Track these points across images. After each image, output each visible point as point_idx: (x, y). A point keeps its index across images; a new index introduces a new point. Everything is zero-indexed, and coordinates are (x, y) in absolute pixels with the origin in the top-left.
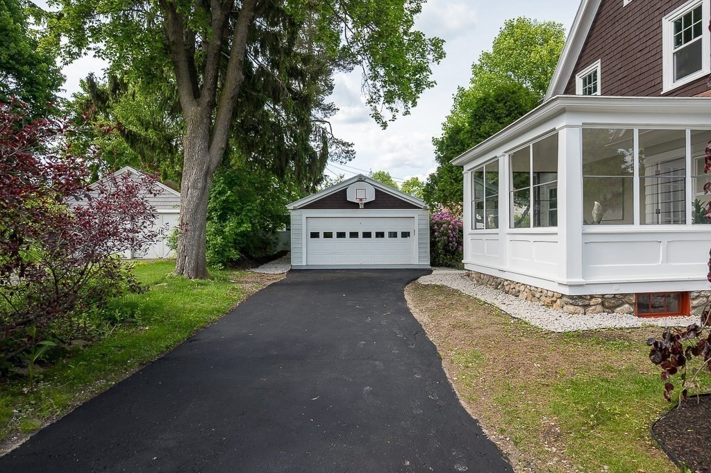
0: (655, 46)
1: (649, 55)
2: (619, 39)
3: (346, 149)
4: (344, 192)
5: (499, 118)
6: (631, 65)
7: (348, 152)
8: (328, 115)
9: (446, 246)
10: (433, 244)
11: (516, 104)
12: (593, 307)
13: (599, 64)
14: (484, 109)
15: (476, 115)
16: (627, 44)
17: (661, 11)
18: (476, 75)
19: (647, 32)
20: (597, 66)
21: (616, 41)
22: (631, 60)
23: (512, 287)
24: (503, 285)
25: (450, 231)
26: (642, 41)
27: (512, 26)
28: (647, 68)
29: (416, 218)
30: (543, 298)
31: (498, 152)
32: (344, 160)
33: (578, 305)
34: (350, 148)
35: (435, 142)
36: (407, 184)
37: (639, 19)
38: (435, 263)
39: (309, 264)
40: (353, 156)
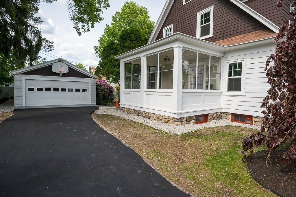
0: (194, 23)
1: (192, 26)
2: (181, 17)
3: (49, 44)
4: (50, 67)
5: (132, 41)
6: (185, 29)
7: (49, 46)
8: (37, 24)
9: (103, 95)
10: (98, 95)
11: (139, 36)
12: (184, 122)
13: (173, 26)
14: (126, 35)
15: (122, 38)
16: (184, 20)
17: (196, 10)
18: (114, 21)
19: (191, 17)
20: (172, 26)
21: (179, 18)
22: (184, 26)
23: (147, 115)
24: (142, 114)
25: (105, 89)
26: (189, 20)
27: (129, 4)
28: (191, 31)
29: (90, 83)
30: (163, 119)
31: (141, 55)
32: (47, 50)
33: (179, 122)
34: (51, 44)
35: (96, 48)
37: (188, 11)
38: (99, 103)
39: (27, 106)
40: (53, 49)
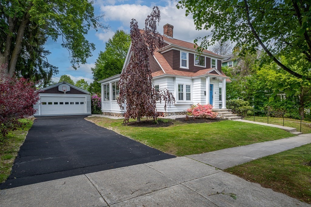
4: (57, 87)
7: (55, 71)
9: (97, 107)
10: (92, 107)
24: (111, 114)
29: (86, 98)
31: (109, 82)
35: (92, 69)
36: (79, 82)
38: (93, 113)
39: (42, 114)
40: (58, 72)
